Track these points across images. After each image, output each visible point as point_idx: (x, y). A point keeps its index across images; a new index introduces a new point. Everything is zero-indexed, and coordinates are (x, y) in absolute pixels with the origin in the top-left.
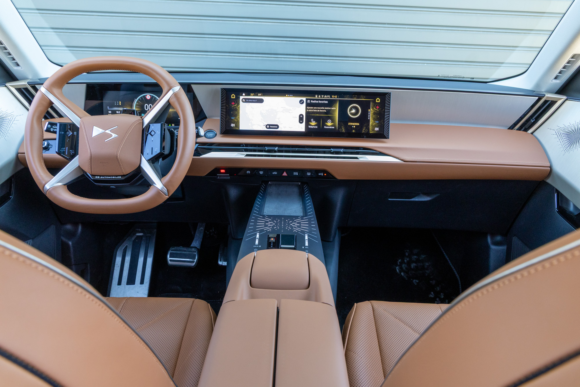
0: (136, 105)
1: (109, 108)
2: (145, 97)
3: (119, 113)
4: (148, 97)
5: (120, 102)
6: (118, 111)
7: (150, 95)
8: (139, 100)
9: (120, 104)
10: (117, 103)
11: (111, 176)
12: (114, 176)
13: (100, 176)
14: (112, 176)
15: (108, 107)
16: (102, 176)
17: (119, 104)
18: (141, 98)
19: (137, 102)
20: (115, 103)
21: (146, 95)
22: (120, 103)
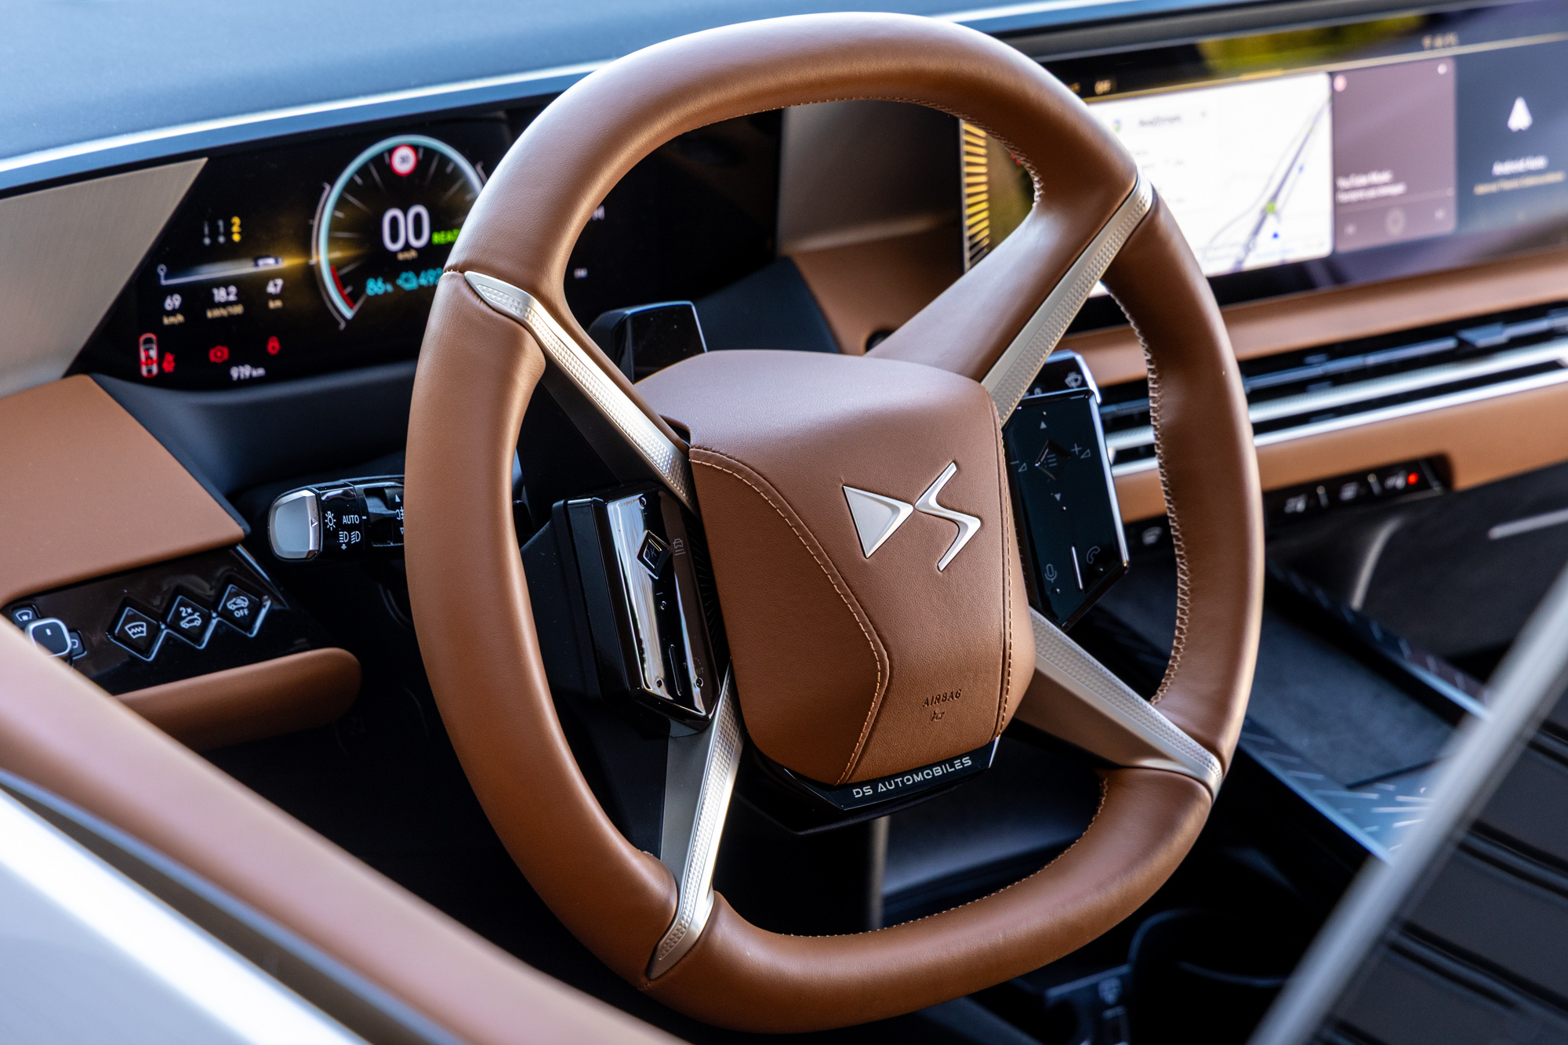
0: (335, 224)
1: (167, 277)
2: (382, 162)
3: (232, 298)
4: (404, 161)
5: (236, 220)
6: (224, 283)
7: (415, 148)
8: (350, 186)
9: (236, 238)
10: (214, 235)
11: (921, 769)
12: (939, 764)
13: (873, 783)
14: (930, 766)
15: (162, 270)
16: (883, 780)
17: (228, 234)
18: (363, 171)
19: (341, 203)
20: (203, 236)
21: (391, 151)
22: (236, 229)
